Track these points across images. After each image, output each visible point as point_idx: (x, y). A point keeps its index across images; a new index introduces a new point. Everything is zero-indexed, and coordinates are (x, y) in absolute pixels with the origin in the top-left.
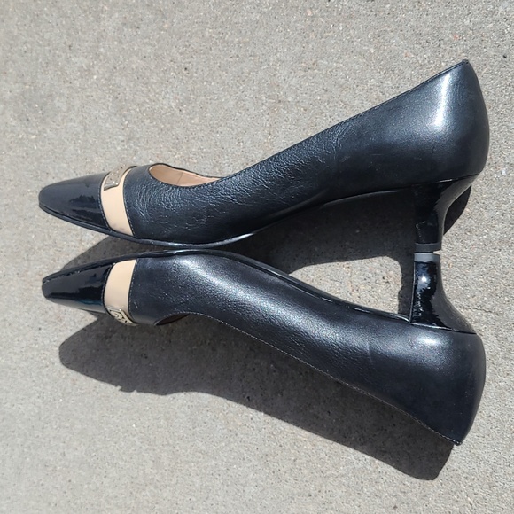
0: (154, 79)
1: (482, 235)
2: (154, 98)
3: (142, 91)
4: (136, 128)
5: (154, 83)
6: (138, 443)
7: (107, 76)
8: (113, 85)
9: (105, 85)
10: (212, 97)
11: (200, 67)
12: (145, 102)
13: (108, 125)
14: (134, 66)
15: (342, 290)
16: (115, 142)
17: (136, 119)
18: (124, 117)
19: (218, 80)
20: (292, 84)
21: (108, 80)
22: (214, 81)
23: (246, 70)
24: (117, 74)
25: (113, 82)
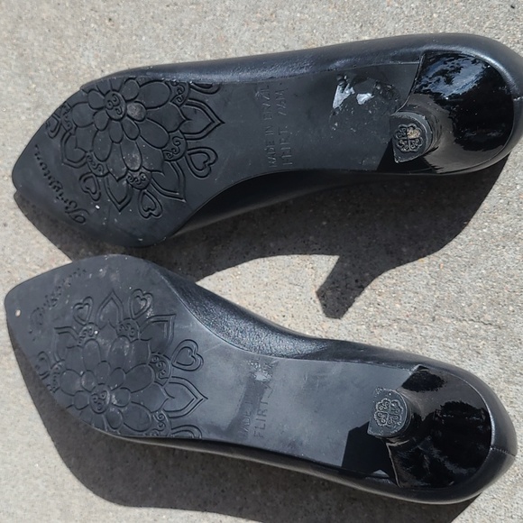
0: (70, 32)
1: (482, 229)
2: (70, 56)
3: (54, 47)
4: (45, 93)
5: (69, 37)
6: (42, 487)
7: (10, 27)
8: (18, 39)
9: (7, 39)
10: (143, 54)
11: (128, 17)
12: (58, 60)
13: (10, 89)
14: (44, 15)
15: (303, 297)
16: (19, 110)
17: (46, 81)
18: (31, 78)
19: (151, 34)
20: (244, 39)
21: (12, 32)
22: (145, 34)
23: (186, 22)
24: (22, 25)
25: (17, 35)
